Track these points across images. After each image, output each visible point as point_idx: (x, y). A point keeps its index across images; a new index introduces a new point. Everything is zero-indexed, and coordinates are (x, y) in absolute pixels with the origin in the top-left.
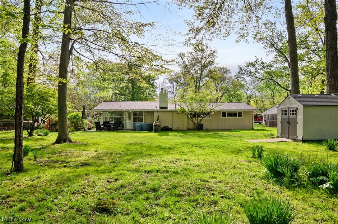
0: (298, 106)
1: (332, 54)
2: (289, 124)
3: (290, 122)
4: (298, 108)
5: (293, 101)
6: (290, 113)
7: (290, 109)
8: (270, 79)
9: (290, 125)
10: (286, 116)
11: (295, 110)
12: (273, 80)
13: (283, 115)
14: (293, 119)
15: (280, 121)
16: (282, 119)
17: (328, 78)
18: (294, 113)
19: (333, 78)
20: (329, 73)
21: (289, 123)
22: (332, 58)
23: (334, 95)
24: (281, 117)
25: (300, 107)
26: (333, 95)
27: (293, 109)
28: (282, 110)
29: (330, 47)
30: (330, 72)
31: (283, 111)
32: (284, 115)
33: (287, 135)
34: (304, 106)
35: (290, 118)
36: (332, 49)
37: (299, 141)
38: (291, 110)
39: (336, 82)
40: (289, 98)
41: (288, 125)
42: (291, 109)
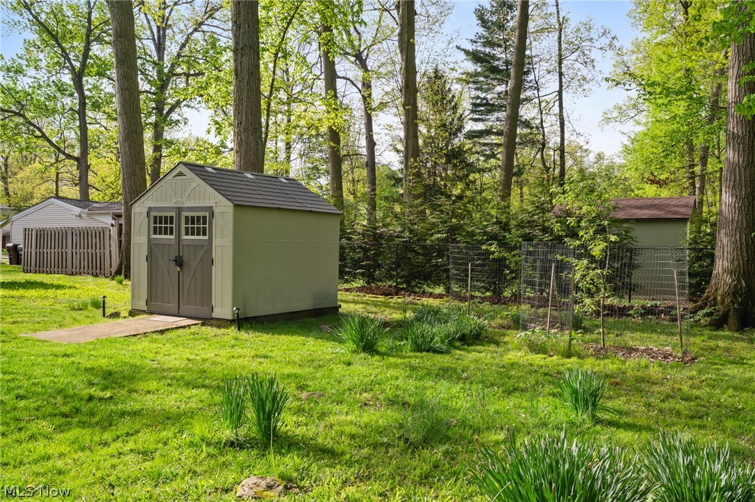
0: (214, 205)
1: (249, 65)
2: (180, 266)
3: (185, 259)
4: (216, 211)
5: (193, 185)
6: (183, 226)
7: (184, 214)
8: (16, 114)
9: (185, 267)
10: (168, 237)
11: (204, 218)
12: (23, 116)
13: (155, 233)
14: (196, 246)
15: (145, 252)
16: (152, 245)
17: (240, 130)
18: (166, 228)
19: (252, 134)
20: (244, 119)
21: (179, 262)
22: (249, 77)
23: (252, 177)
24: (149, 239)
25: (224, 209)
26: (249, 175)
27: (195, 214)
28: (153, 214)
29: (246, 45)
30: (244, 116)
31: (155, 218)
32: (160, 233)
33: (173, 306)
34: (236, 206)
35: (185, 243)
36: (250, 52)
37: (221, 323)
38: (187, 218)
39: (258, 145)
40: (181, 174)
41: (179, 269)
42: (190, 214)
